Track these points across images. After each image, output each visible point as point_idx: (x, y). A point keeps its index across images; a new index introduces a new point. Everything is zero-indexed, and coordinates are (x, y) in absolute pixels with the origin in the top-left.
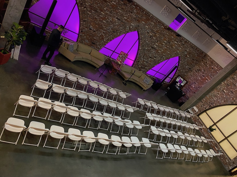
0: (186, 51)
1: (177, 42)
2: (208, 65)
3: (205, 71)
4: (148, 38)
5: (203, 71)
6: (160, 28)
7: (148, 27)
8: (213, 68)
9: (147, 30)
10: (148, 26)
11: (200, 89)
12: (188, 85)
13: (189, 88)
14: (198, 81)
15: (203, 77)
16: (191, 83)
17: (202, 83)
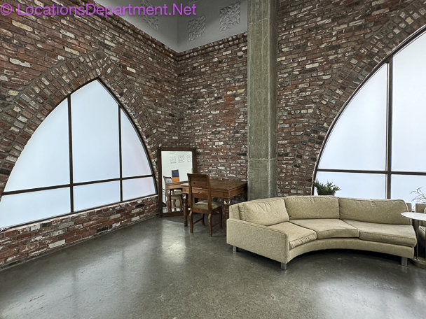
8: (220, 62)
11: (243, 131)
12: (208, 154)
13: (214, 157)
14: (218, 123)
15: (221, 101)
16: (206, 143)
17: (232, 113)
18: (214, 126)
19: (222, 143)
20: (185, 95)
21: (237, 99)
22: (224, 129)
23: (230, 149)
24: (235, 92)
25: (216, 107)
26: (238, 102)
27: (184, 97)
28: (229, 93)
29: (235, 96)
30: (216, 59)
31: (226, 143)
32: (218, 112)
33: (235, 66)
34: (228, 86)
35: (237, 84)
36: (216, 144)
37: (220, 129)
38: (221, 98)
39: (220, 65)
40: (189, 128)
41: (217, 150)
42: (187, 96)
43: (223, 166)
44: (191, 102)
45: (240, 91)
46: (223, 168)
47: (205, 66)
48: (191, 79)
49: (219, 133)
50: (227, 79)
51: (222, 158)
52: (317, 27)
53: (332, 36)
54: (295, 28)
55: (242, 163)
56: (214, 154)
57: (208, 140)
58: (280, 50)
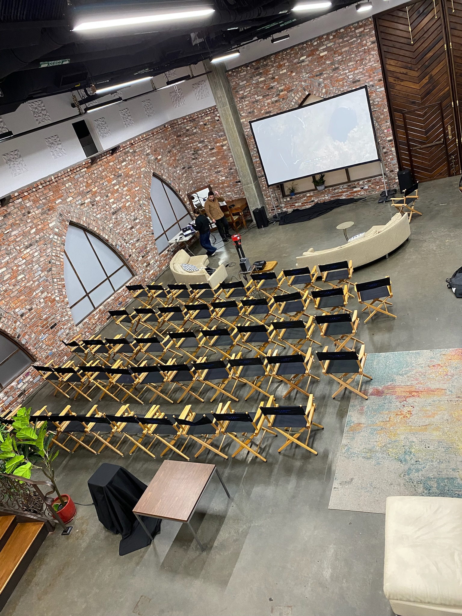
0: (148, 154)
1: (124, 160)
2: (195, 131)
3: (203, 141)
4: (92, 209)
5: (200, 145)
6: (83, 176)
7: (71, 198)
8: (205, 125)
9: (77, 203)
10: (69, 197)
11: (235, 168)
12: (217, 187)
13: (222, 188)
14: (217, 165)
15: (214, 151)
16: (214, 180)
17: (224, 157)
18: (215, 168)
19: (224, 178)
20: (186, 150)
21: (224, 148)
22: (222, 169)
23: (231, 180)
24: (221, 143)
25: (212, 155)
26: (225, 150)
27: (186, 151)
28: (218, 144)
29: (222, 146)
30: (202, 123)
31: (227, 177)
32: (215, 158)
33: (216, 126)
34: (215, 140)
35: (221, 138)
36: (221, 179)
37: (220, 169)
38: (214, 149)
39: (206, 127)
40: (198, 173)
41: (223, 183)
42: (189, 151)
43: (229, 192)
44: (193, 154)
45: (224, 143)
46: (229, 193)
47: (196, 128)
48: (188, 138)
49: (219, 172)
50: (214, 136)
51: (227, 187)
52: (257, 101)
53: (265, 106)
54: (245, 101)
55: (240, 187)
56: (221, 186)
57: (214, 178)
58: (241, 115)
